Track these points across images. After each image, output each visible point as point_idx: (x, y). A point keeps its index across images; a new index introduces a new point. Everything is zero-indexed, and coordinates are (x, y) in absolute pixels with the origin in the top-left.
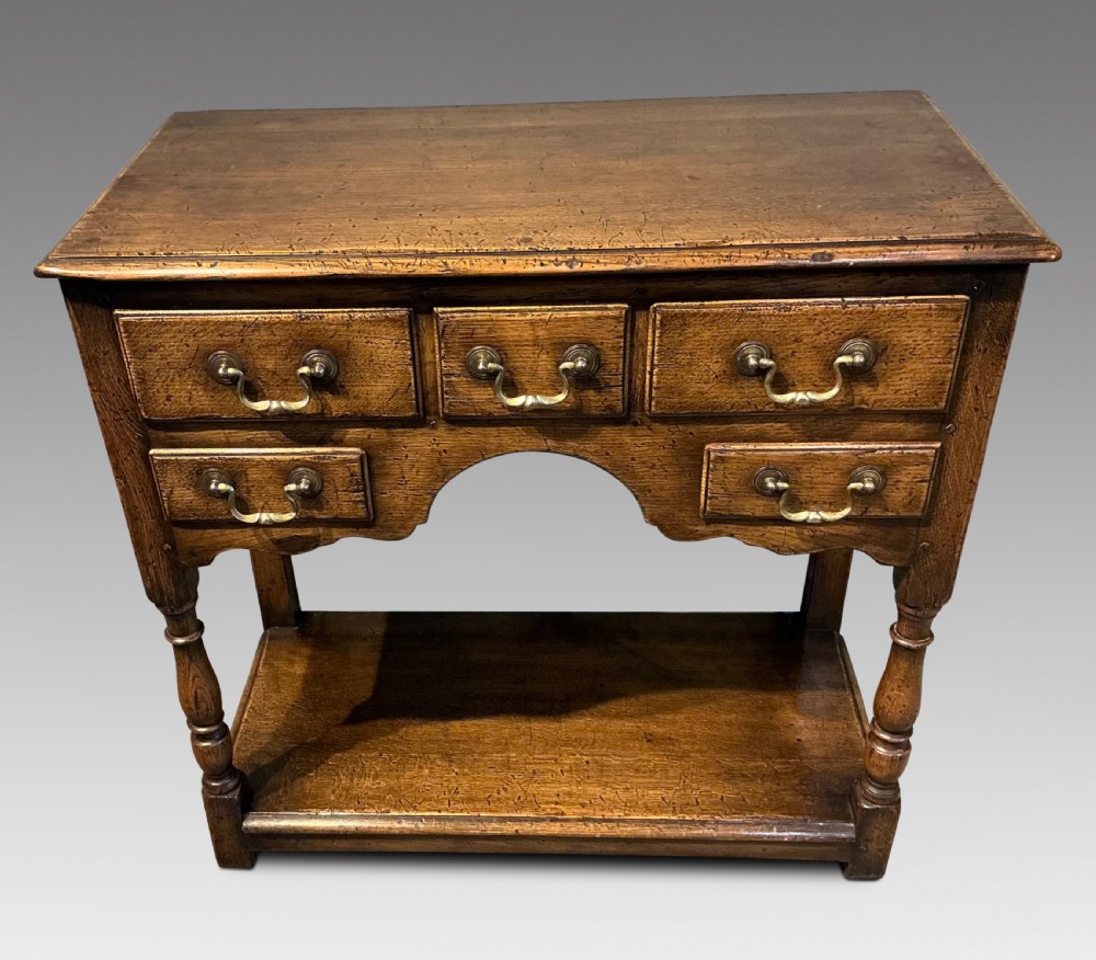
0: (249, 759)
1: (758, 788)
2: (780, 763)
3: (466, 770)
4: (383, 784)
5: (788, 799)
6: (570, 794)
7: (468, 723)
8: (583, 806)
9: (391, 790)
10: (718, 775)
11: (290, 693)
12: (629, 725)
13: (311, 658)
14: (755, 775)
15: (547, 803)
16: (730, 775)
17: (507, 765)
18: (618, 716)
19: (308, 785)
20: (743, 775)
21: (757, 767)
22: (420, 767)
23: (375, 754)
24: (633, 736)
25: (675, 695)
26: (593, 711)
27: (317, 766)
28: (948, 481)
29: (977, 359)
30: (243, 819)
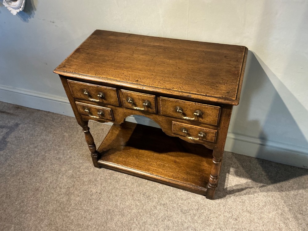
0: (103, 149)
1: (192, 177)
2: (198, 173)
3: (139, 160)
4: (123, 160)
5: (196, 181)
6: (156, 170)
7: (143, 151)
8: (157, 173)
9: (125, 161)
10: (185, 173)
11: (114, 137)
12: (173, 158)
13: (120, 131)
14: (192, 174)
15: (151, 171)
16: (187, 173)
17: (147, 161)
18: (171, 156)
19: (111, 157)
20: (190, 174)
21: (193, 173)
22: (131, 158)
23: (124, 153)
24: (172, 161)
25: (184, 154)
26: (167, 153)
27: (113, 153)
28: (220, 137)
29: (223, 118)
30: (98, 161)
